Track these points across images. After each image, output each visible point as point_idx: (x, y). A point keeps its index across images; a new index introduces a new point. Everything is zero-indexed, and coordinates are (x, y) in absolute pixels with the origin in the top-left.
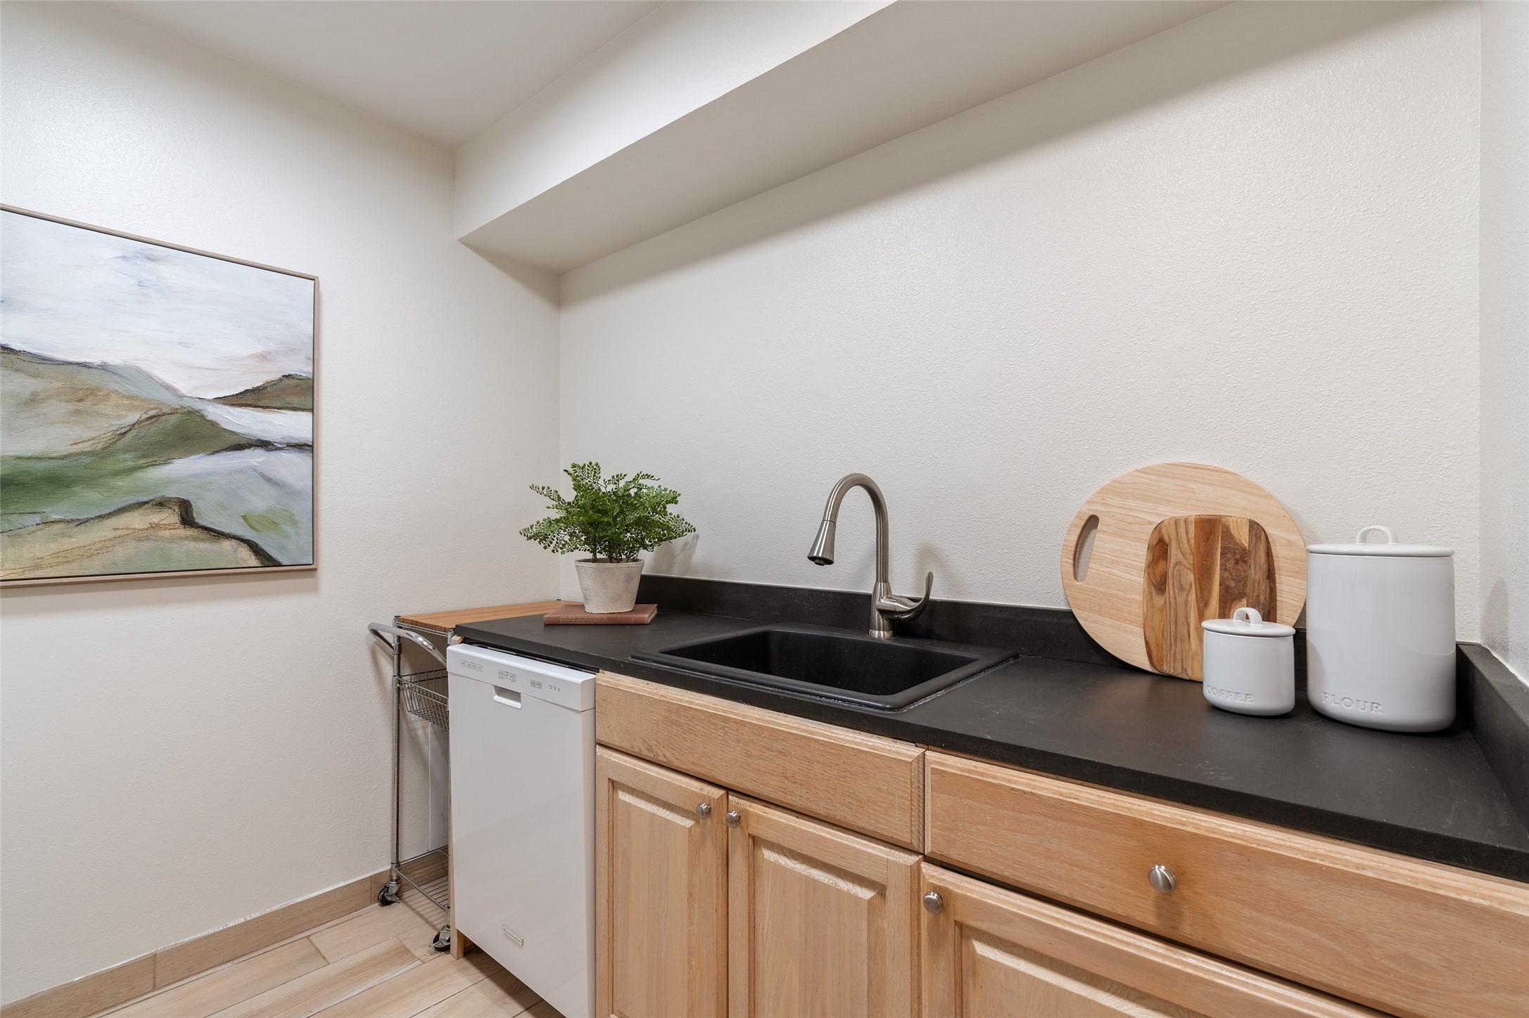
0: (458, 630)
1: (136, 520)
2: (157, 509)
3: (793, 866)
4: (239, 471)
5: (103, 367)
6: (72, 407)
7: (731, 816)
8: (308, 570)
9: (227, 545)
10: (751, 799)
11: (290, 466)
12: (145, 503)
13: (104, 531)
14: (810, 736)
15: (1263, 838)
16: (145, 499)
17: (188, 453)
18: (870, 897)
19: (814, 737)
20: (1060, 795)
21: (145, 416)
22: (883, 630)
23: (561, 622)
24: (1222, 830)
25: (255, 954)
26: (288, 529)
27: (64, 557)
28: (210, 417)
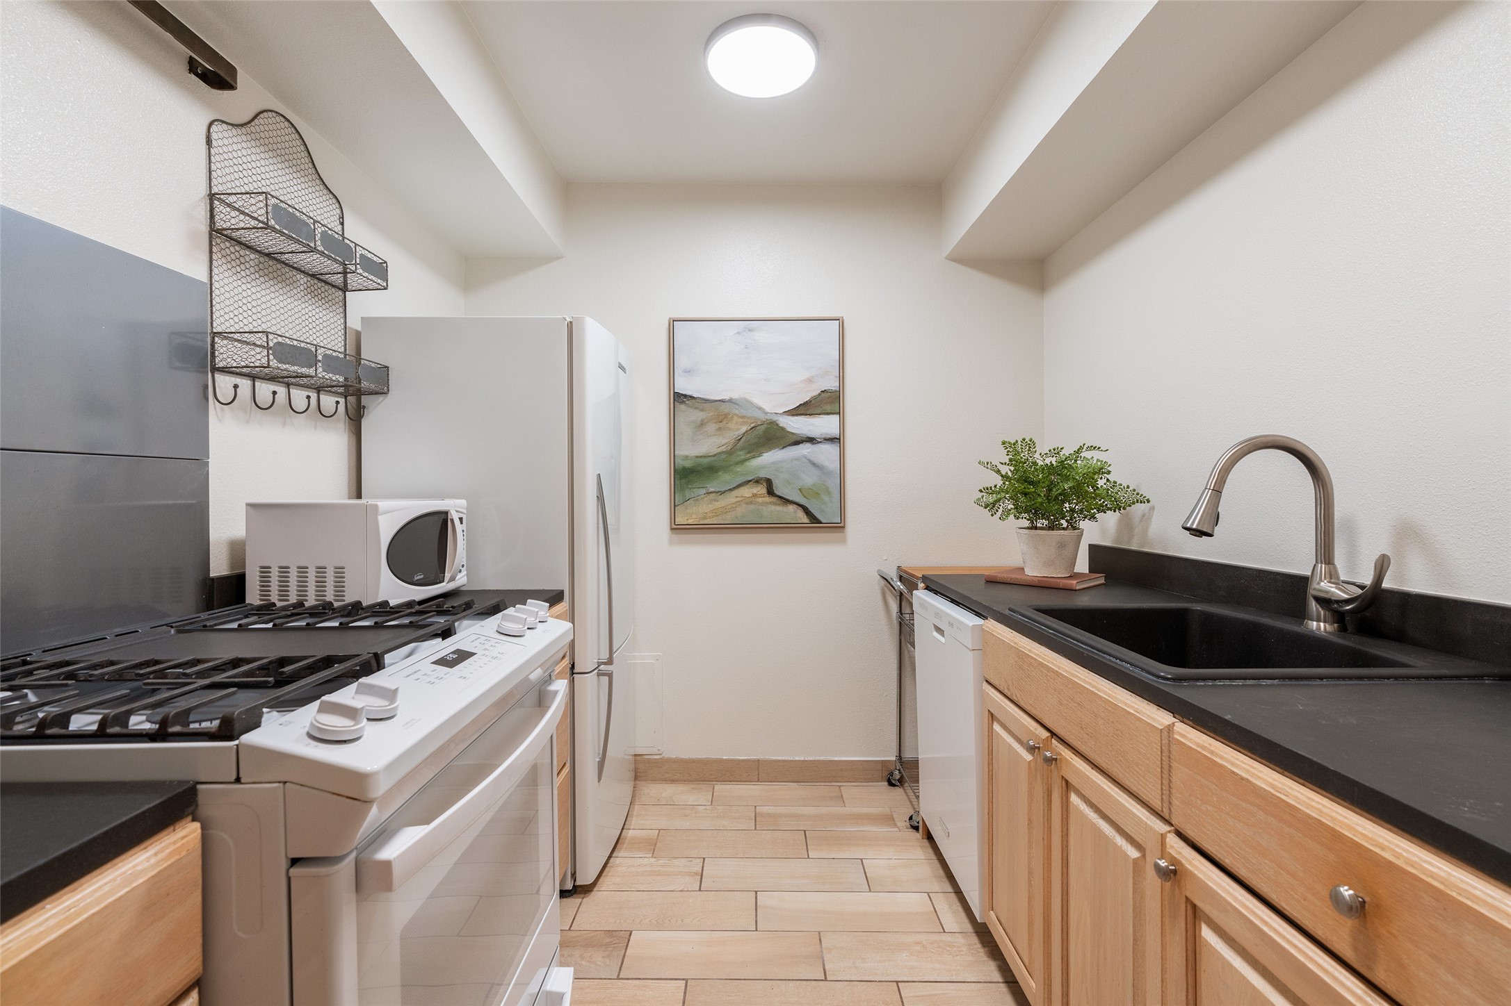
0: (925, 579)
1: (746, 492)
2: (755, 485)
3: (1088, 813)
4: (797, 459)
5: (730, 401)
6: (717, 426)
7: (1046, 755)
8: (839, 527)
9: (791, 508)
10: (1066, 745)
11: (826, 454)
12: (750, 481)
13: (731, 498)
14: (1096, 692)
15: (1469, 889)
16: (751, 479)
17: (770, 449)
18: (1136, 857)
19: (1099, 693)
20: (1273, 788)
21: (749, 428)
22: (1325, 622)
23: (998, 580)
24: (1424, 867)
25: (810, 784)
26: (826, 498)
27: (715, 513)
28: (781, 425)
